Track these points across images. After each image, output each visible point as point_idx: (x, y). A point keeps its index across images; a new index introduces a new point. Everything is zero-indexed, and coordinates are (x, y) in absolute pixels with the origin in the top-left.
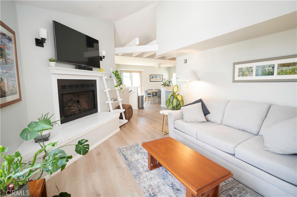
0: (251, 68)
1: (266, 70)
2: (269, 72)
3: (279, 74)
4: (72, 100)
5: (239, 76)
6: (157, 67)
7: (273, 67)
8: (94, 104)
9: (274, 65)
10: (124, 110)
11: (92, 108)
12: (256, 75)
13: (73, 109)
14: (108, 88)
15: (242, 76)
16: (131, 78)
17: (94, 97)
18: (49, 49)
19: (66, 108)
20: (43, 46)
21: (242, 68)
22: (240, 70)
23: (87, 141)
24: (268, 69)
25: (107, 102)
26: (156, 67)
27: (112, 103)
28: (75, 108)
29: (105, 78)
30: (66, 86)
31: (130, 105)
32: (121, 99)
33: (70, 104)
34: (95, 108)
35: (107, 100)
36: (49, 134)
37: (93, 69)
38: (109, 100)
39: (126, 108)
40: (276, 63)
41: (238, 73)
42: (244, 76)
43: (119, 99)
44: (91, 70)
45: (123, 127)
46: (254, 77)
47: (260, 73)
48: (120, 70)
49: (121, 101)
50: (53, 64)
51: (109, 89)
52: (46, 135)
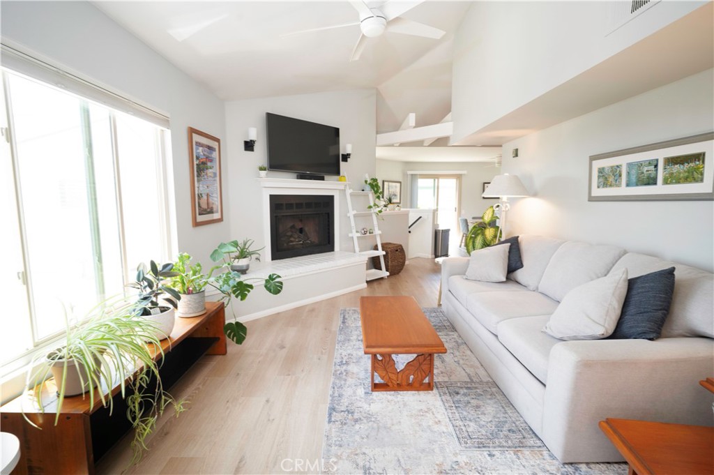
0: (618, 169)
1: (643, 173)
2: (649, 178)
3: (666, 182)
4: (293, 227)
5: (598, 187)
6: (497, 165)
7: (656, 166)
8: (329, 237)
9: (657, 160)
10: (384, 253)
11: (325, 243)
12: (628, 185)
13: (292, 242)
14: (353, 210)
15: (603, 187)
16: (437, 189)
17: (329, 225)
18: (260, 154)
19: (282, 239)
20: (253, 150)
21: (603, 168)
22: (601, 171)
23: (279, 277)
24: (647, 171)
25: (350, 235)
26: (494, 163)
27: (358, 237)
28: (296, 241)
29: (349, 191)
30: (282, 205)
31: (401, 246)
32: (380, 232)
33: (289, 234)
34: (329, 243)
35: (351, 232)
36: (248, 266)
37: (326, 177)
38: (354, 231)
39: (389, 250)
40: (661, 155)
41: (597, 178)
42: (606, 187)
43: (377, 232)
44: (322, 179)
45: (375, 285)
46: (623, 190)
47: (634, 179)
48: (412, 175)
49: (380, 235)
50: (263, 173)
51: (355, 212)
52: (242, 266)
